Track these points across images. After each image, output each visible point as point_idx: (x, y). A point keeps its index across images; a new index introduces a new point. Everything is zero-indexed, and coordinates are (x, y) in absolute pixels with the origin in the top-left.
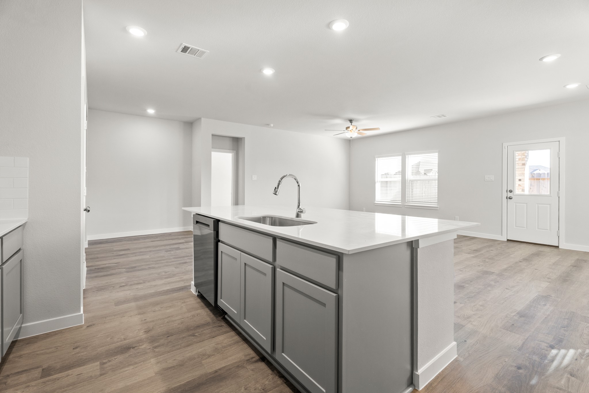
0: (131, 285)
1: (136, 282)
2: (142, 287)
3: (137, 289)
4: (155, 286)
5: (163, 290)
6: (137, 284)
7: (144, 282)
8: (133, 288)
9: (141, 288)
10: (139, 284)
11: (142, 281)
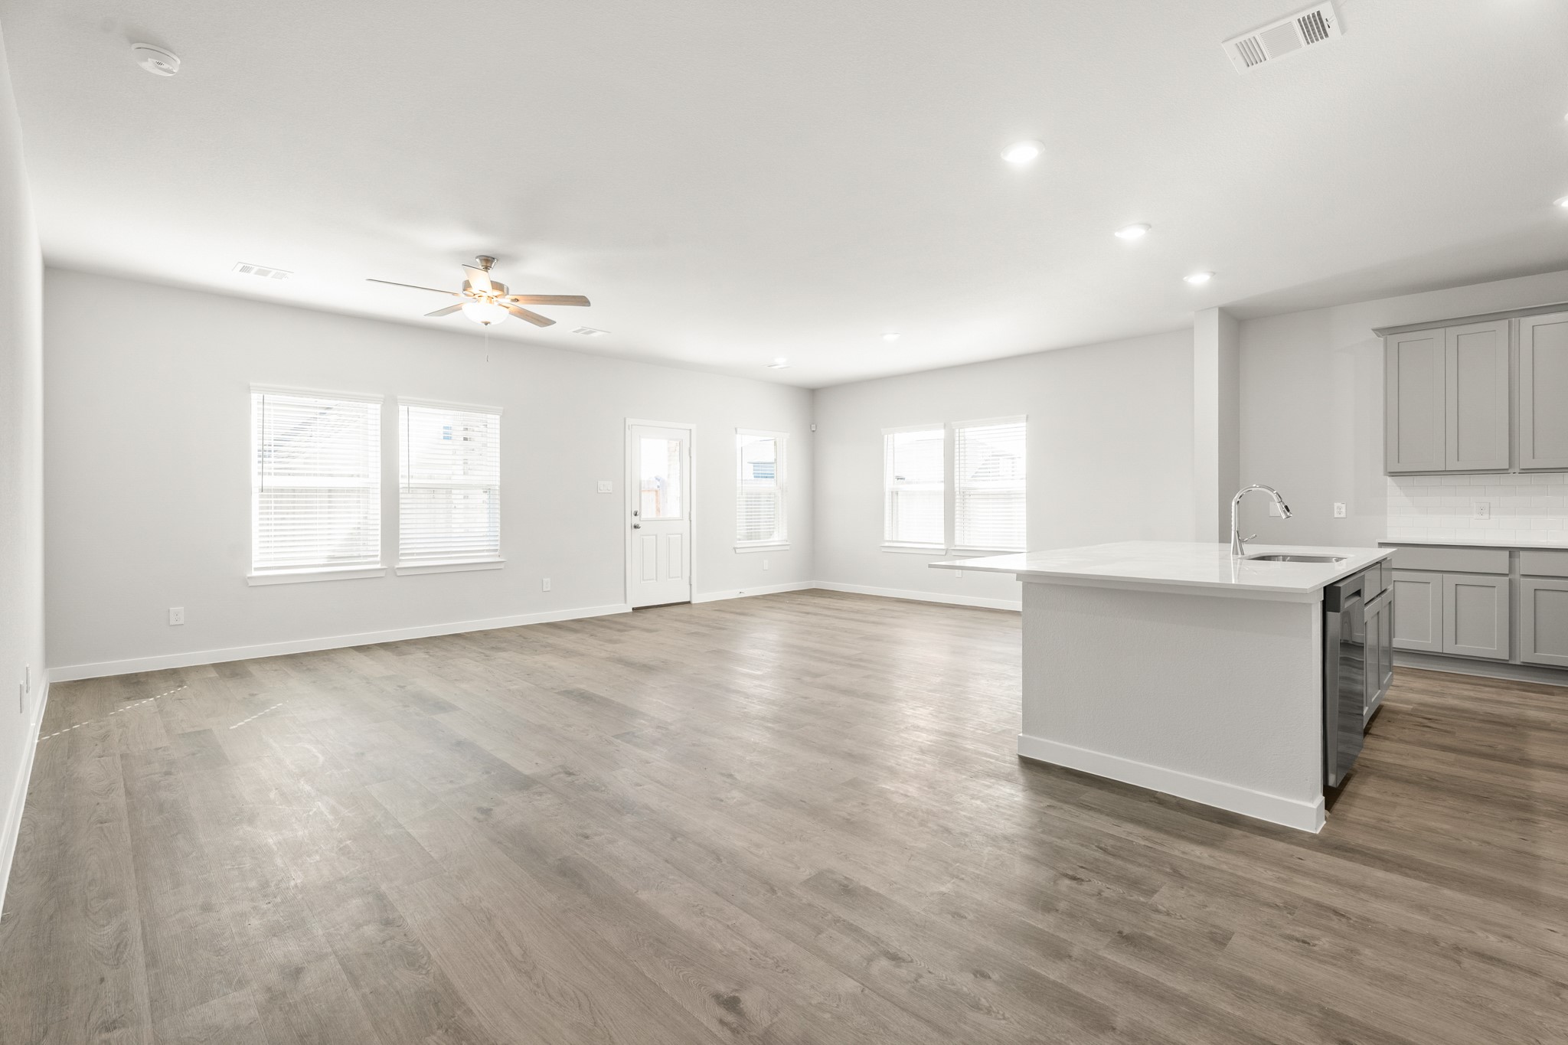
0: (1534, 973)
1: (1500, 976)
2: (1480, 934)
3: (1510, 937)
4: (1422, 908)
5: (1407, 875)
6: (1499, 960)
7: (1457, 949)
8: (1528, 950)
9: (1486, 931)
10: (1491, 958)
11: (1468, 962)
